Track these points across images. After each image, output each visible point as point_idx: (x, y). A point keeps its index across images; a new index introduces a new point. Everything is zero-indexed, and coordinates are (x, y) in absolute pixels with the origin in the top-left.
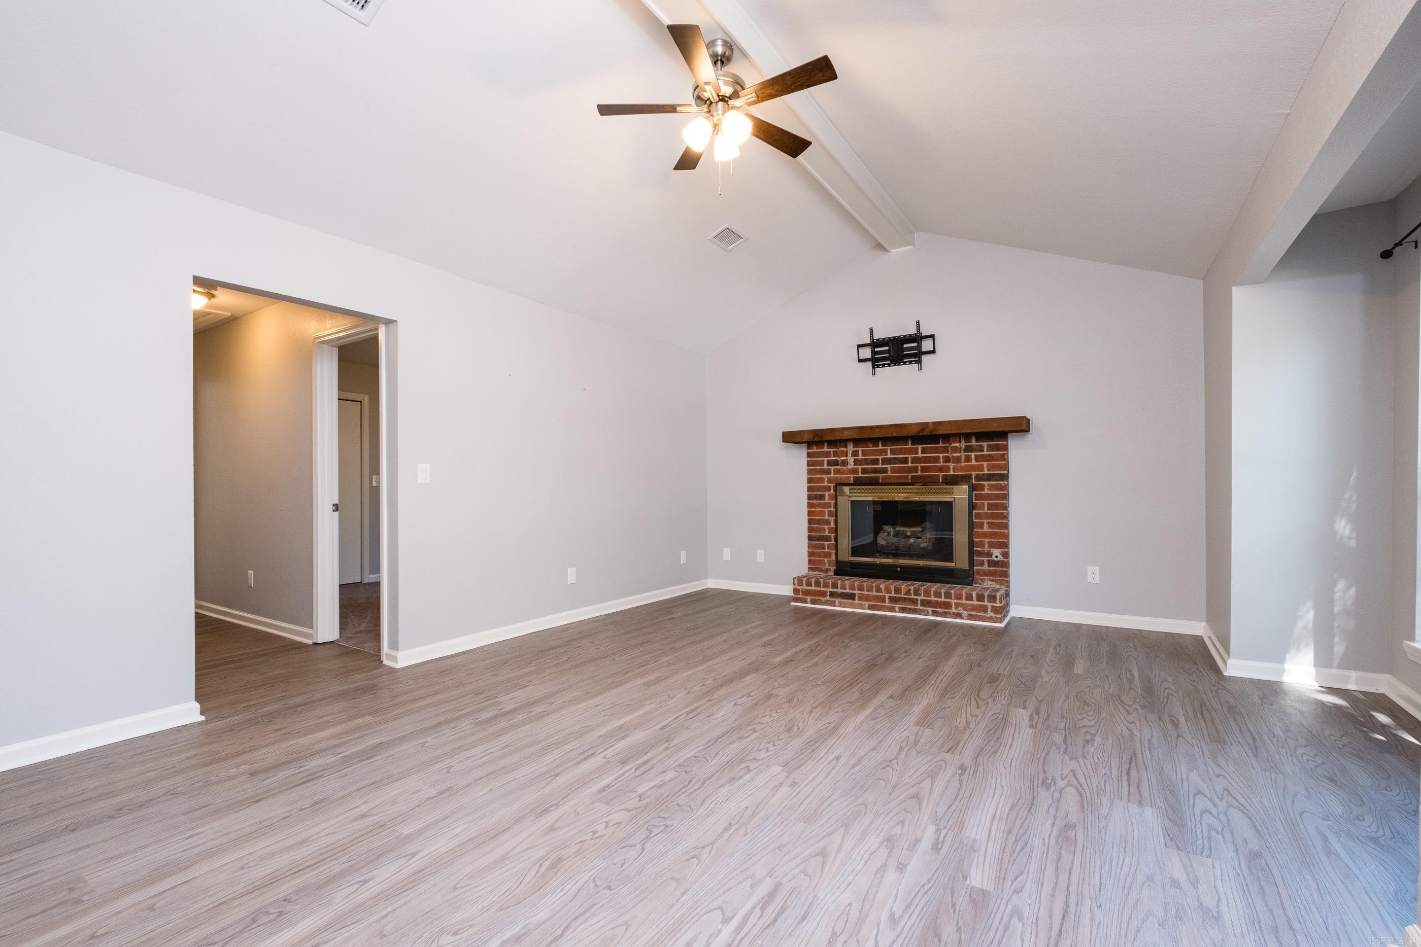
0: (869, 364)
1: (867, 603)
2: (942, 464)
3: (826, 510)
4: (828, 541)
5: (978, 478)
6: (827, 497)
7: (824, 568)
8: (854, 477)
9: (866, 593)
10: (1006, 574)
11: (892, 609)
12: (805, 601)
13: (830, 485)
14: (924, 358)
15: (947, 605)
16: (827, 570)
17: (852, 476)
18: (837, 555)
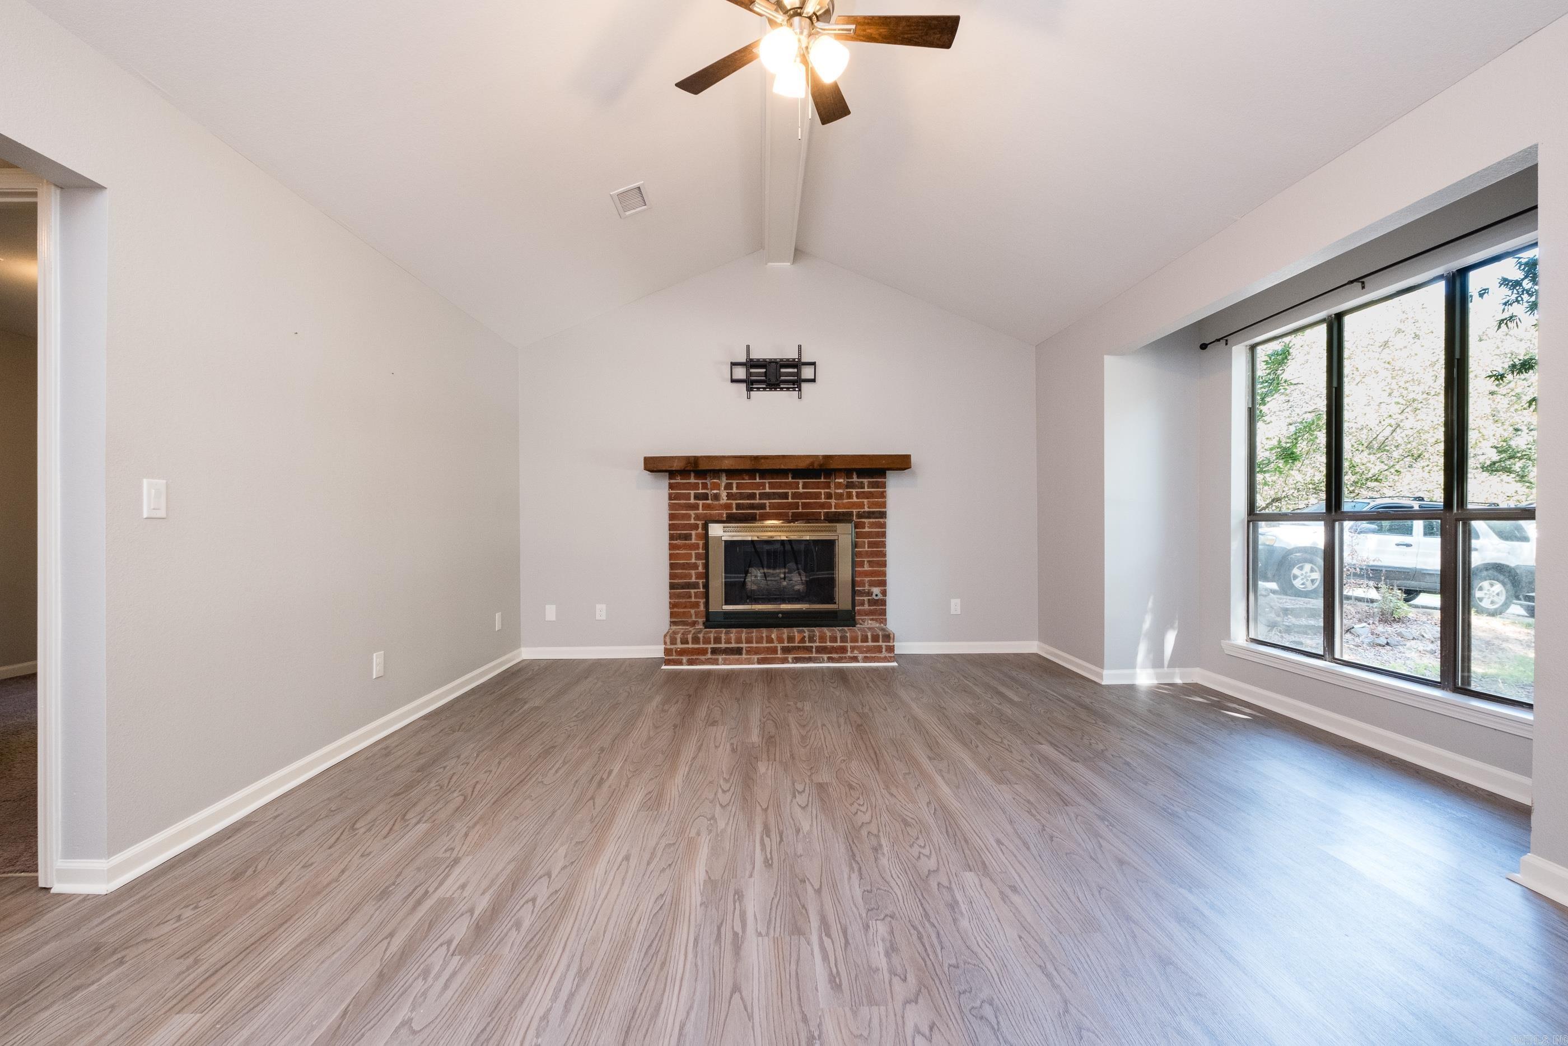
0: (743, 386)
1: (756, 657)
2: (823, 500)
3: (693, 552)
4: (695, 588)
5: (860, 516)
6: (694, 537)
7: (690, 620)
8: (727, 513)
9: (754, 645)
10: (884, 613)
11: (785, 661)
12: (680, 663)
13: (698, 522)
14: (804, 385)
15: (843, 650)
16: (694, 624)
17: (724, 512)
18: (707, 604)
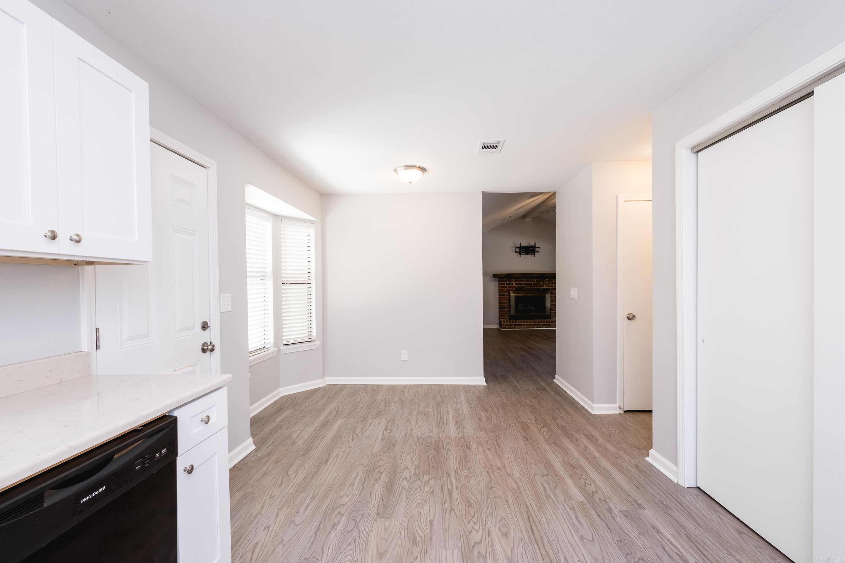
0: (519, 254)
1: (526, 327)
2: (542, 285)
3: (506, 299)
4: (506, 309)
6: (506, 295)
7: (505, 317)
9: (526, 323)
11: (534, 328)
12: (506, 328)
13: (507, 291)
14: (536, 253)
15: (550, 325)
16: (506, 319)
17: (514, 289)
18: (510, 313)
